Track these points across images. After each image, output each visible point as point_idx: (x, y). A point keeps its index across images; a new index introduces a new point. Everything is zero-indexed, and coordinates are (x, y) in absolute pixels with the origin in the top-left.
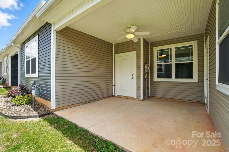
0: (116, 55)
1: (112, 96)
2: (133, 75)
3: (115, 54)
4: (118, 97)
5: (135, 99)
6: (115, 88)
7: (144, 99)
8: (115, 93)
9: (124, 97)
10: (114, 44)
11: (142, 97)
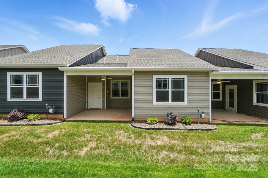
1: (86, 109)
2: (100, 96)
3: (87, 82)
4: (90, 109)
5: (101, 109)
6: (87, 104)
7: (106, 109)
8: (87, 107)
9: (94, 109)
11: (105, 108)
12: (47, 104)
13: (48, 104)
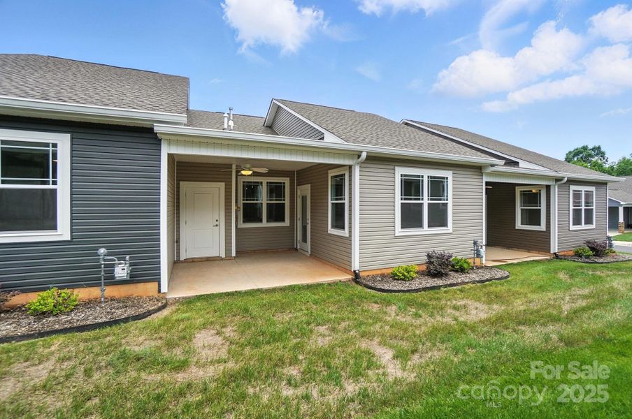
0: (181, 183)
2: (217, 221)
3: (179, 181)
4: (186, 261)
5: (222, 259)
6: (178, 246)
7: (237, 257)
8: (178, 256)
9: (199, 260)
10: (177, 162)
11: (234, 254)
12: (102, 251)
13: (107, 248)
